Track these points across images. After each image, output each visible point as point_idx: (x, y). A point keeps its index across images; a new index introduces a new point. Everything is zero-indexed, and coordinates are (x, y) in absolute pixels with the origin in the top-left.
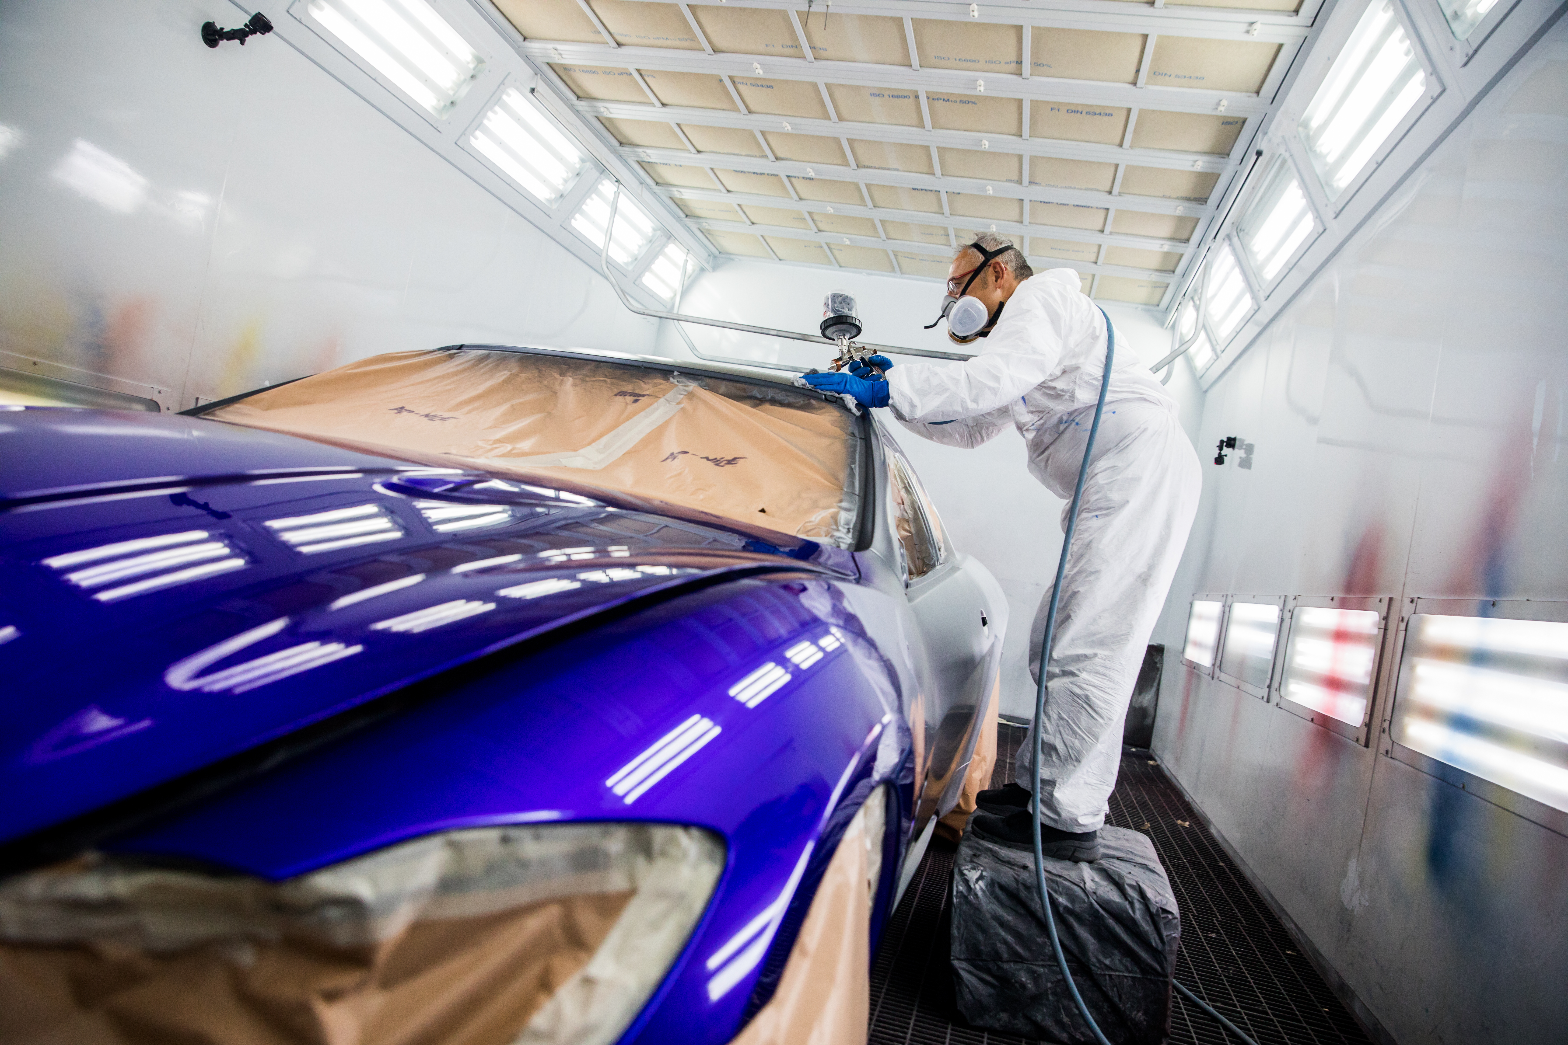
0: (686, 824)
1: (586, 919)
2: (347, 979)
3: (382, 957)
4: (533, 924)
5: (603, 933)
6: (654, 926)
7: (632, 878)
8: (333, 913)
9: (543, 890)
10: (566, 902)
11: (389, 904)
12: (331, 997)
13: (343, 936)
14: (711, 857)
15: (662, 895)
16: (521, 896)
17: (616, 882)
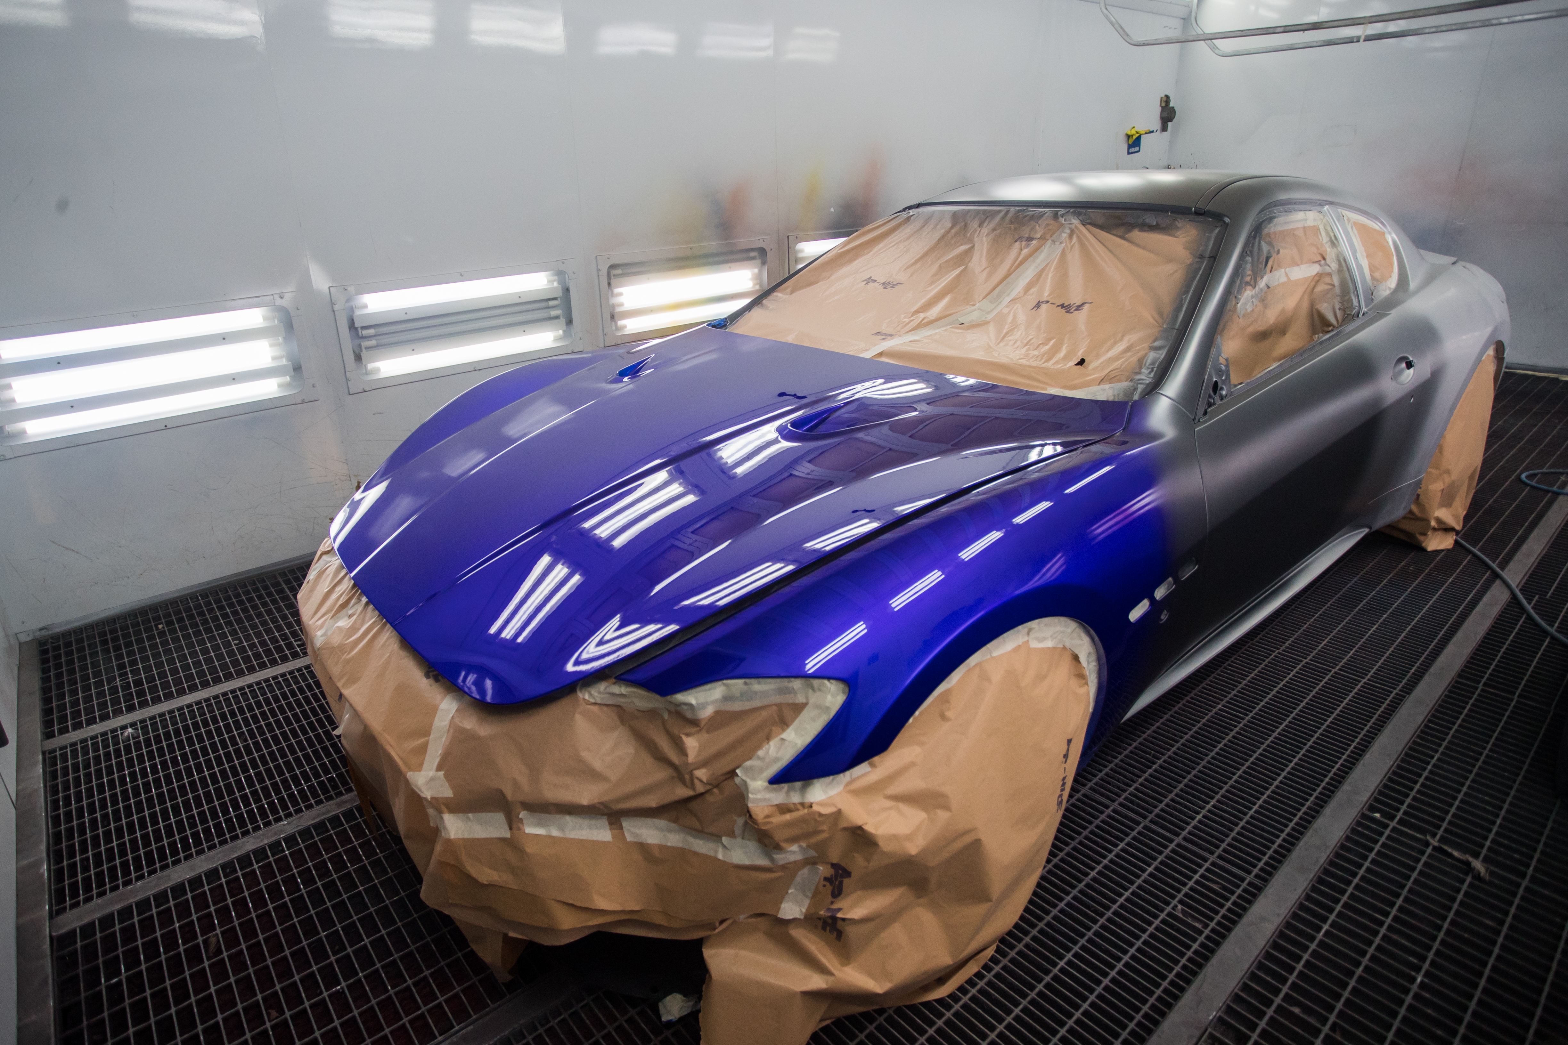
0: (829, 678)
1: (788, 713)
2: (693, 730)
3: (703, 723)
4: (764, 714)
5: (793, 721)
6: (813, 720)
7: (807, 698)
8: (685, 707)
9: (765, 702)
10: (779, 706)
11: (704, 706)
12: (688, 735)
13: (689, 715)
14: (844, 692)
15: (818, 707)
16: (757, 703)
17: (801, 699)
